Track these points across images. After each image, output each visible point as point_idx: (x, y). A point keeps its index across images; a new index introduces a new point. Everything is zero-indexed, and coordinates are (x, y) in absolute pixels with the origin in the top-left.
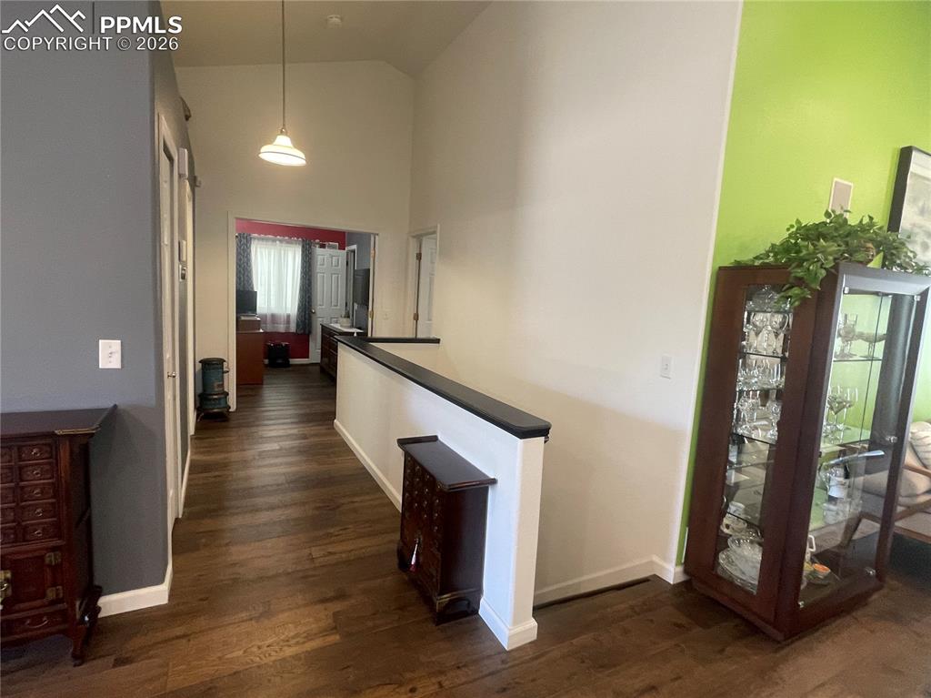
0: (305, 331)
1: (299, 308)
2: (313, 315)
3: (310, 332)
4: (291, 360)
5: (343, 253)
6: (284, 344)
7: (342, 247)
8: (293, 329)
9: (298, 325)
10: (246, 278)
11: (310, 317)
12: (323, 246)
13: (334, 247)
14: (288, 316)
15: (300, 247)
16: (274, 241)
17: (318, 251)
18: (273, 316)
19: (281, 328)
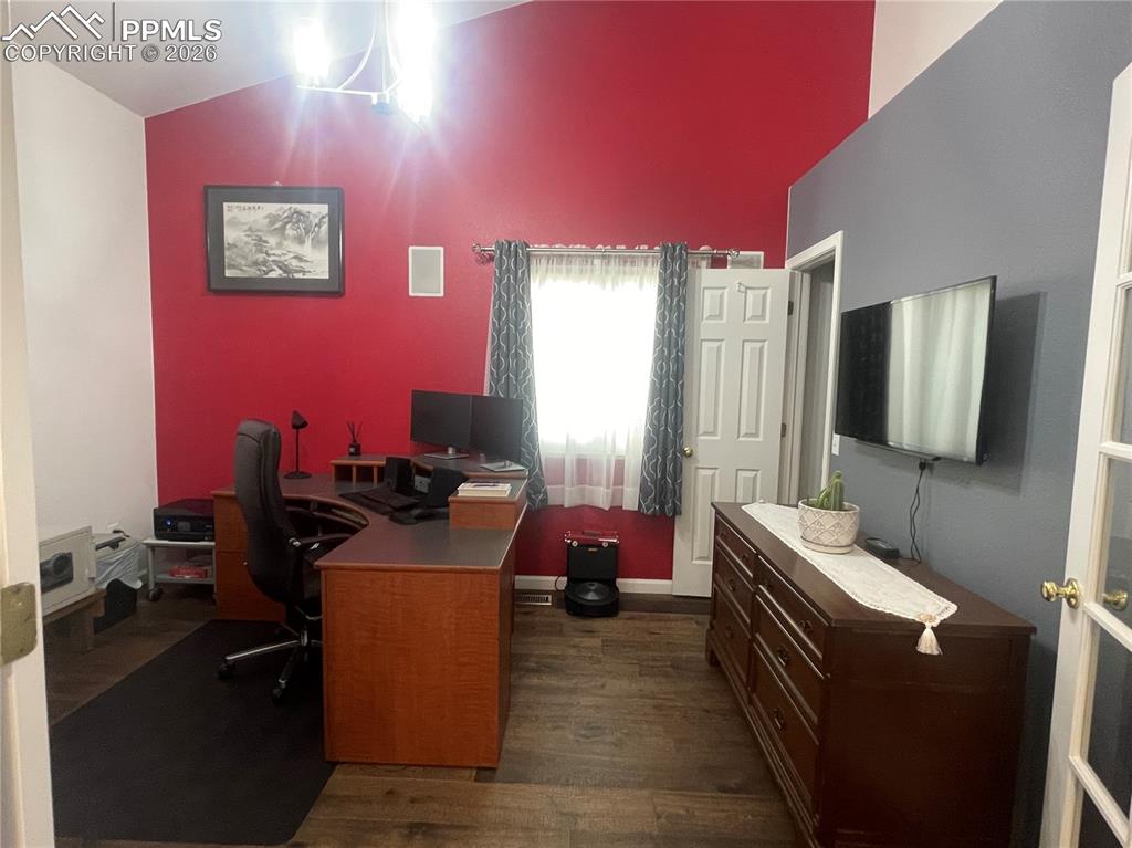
0: (662, 508)
1: (649, 442)
2: (686, 463)
3: (677, 511)
4: (620, 581)
5: (780, 277)
6: (605, 541)
7: (775, 261)
8: (630, 501)
9: (644, 491)
10: (512, 363)
11: (678, 472)
12: (718, 263)
13: (749, 264)
14: (620, 465)
15: (657, 269)
16: (586, 259)
17: (707, 276)
18: (581, 463)
19: (601, 498)
